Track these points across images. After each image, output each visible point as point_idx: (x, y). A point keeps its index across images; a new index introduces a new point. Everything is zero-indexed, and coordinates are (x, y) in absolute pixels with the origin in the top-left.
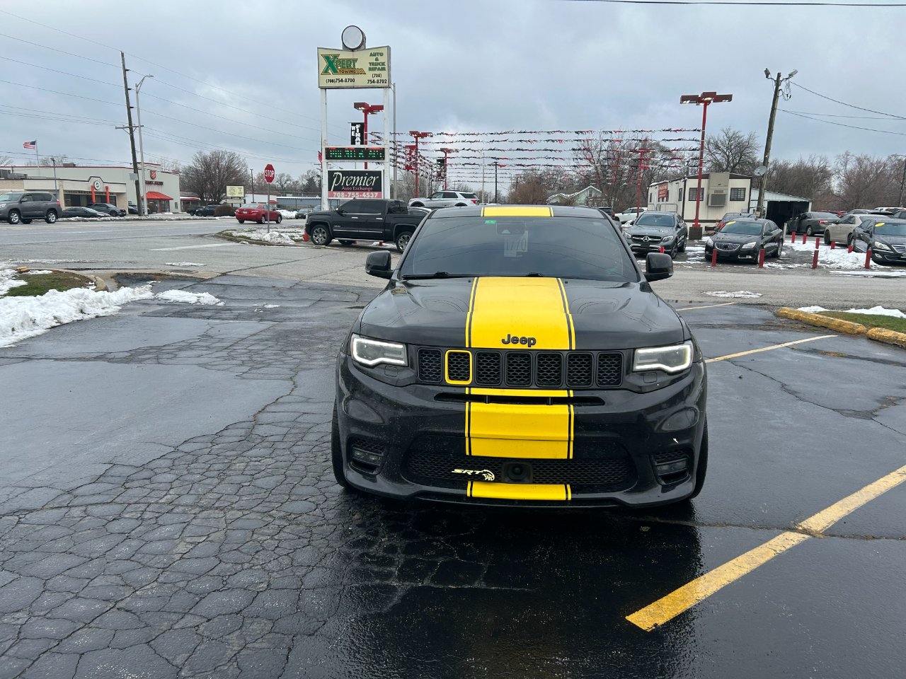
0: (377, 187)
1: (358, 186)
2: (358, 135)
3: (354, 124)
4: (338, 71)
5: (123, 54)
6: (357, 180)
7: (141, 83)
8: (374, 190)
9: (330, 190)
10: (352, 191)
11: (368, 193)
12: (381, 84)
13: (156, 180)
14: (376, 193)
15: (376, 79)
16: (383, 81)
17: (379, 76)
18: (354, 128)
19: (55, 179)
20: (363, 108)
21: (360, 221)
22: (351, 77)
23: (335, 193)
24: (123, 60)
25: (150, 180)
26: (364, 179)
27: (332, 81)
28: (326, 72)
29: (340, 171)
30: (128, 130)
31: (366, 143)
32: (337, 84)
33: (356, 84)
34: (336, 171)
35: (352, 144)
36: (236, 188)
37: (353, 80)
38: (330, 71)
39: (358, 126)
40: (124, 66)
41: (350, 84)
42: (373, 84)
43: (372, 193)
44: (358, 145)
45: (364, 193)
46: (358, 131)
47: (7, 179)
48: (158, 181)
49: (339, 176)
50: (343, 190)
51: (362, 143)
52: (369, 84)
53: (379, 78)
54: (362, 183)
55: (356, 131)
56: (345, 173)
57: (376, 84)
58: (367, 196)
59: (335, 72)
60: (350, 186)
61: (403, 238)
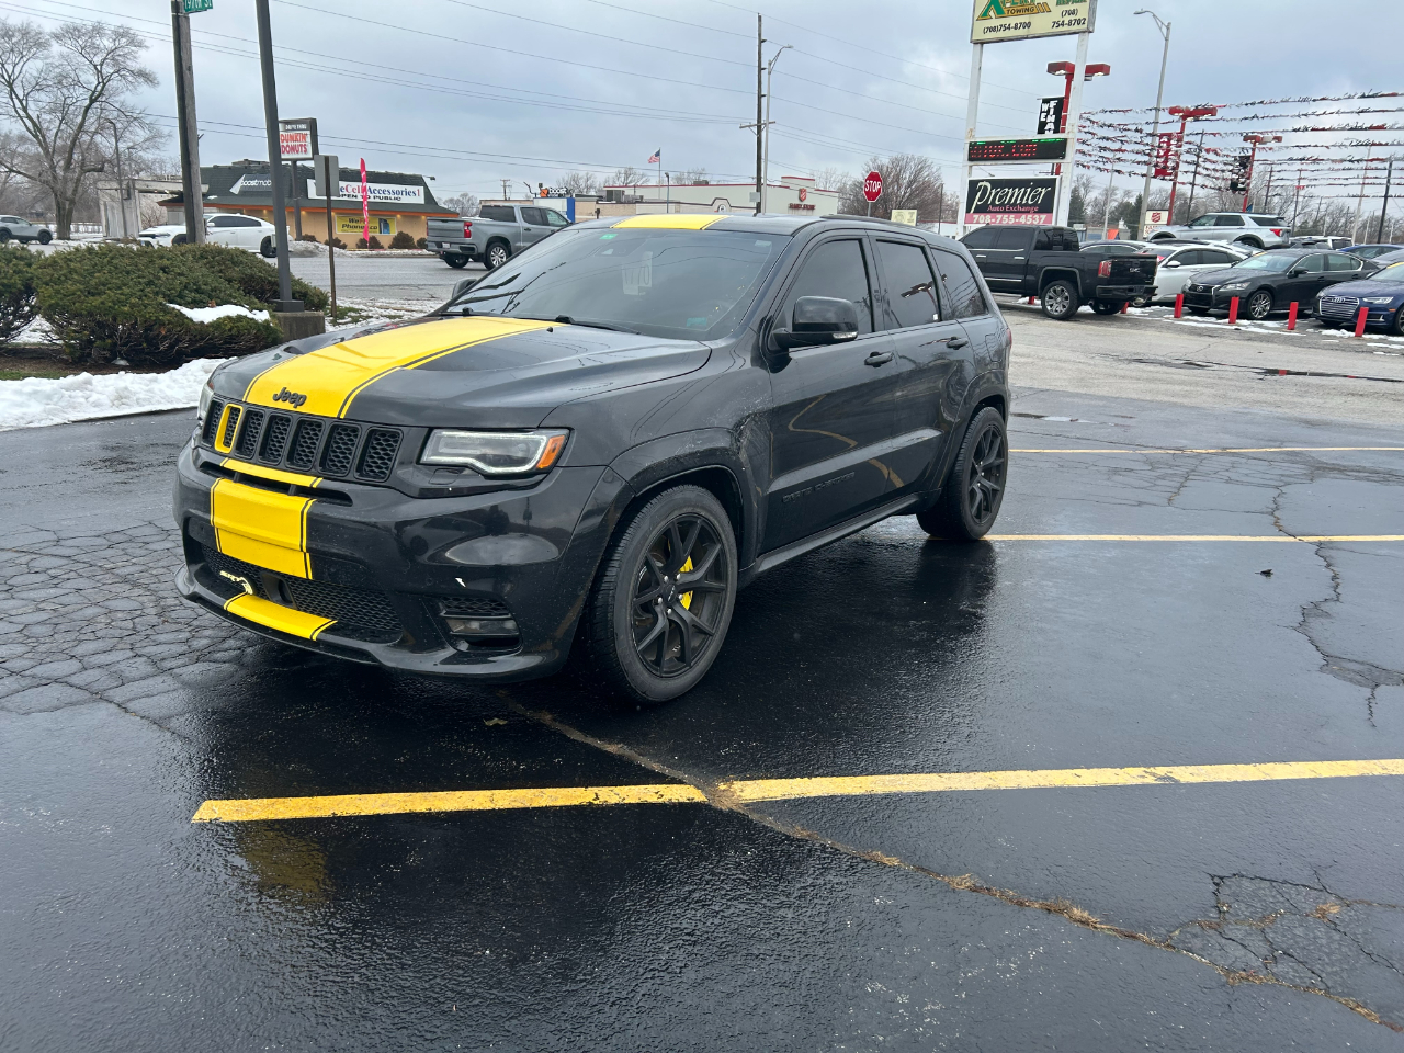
0: (1046, 207)
1: (1015, 204)
2: (1052, 118)
3: (1046, 101)
4: (1005, 11)
5: (760, 18)
6: (1014, 194)
7: (776, 59)
8: (1040, 212)
9: (968, 211)
10: (1005, 212)
11: (1030, 216)
12: (1075, 28)
13: (805, 202)
14: (1044, 216)
15: (1067, 19)
16: (1078, 22)
17: (1073, 12)
18: (1045, 107)
19: (668, 202)
20: (1062, 72)
21: (989, 261)
22: (1024, 19)
23: (976, 216)
24: (760, 26)
25: (797, 202)
26: (1025, 192)
27: (993, 29)
28: (985, 15)
29: (987, 181)
30: (755, 129)
31: (1063, 131)
32: (1001, 34)
33: (1033, 30)
34: (982, 181)
35: (1039, 133)
36: (906, 212)
37: (1028, 25)
38: (992, 14)
39: (1053, 104)
40: (760, 35)
41: (1022, 32)
42: (1061, 29)
43: (1036, 216)
44: (1049, 135)
45: (1024, 216)
46: (1052, 112)
47: (619, 202)
48: (809, 204)
49: (986, 188)
50: (990, 212)
51: (1056, 131)
52: (1055, 30)
53: (1072, 17)
54: (1022, 199)
55: (1048, 112)
56: (996, 183)
57: (1066, 28)
58: (1027, 220)
59: (1000, 13)
60: (1002, 205)
61: (1055, 291)
